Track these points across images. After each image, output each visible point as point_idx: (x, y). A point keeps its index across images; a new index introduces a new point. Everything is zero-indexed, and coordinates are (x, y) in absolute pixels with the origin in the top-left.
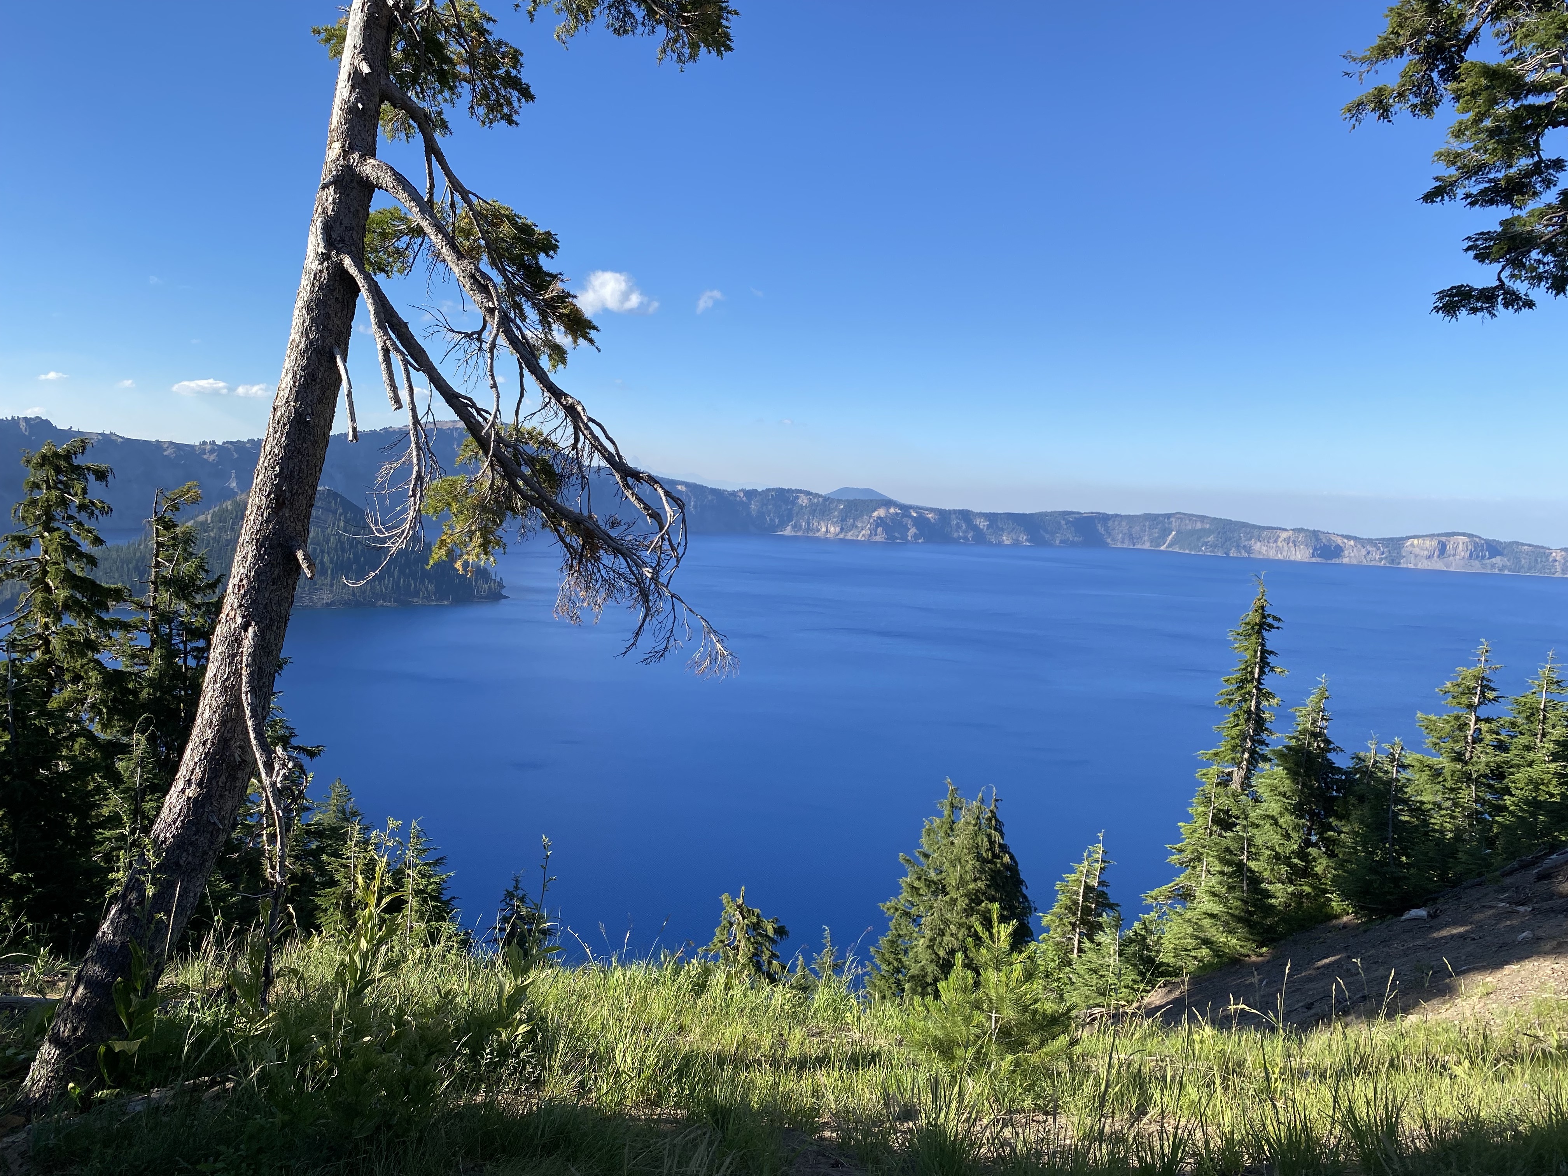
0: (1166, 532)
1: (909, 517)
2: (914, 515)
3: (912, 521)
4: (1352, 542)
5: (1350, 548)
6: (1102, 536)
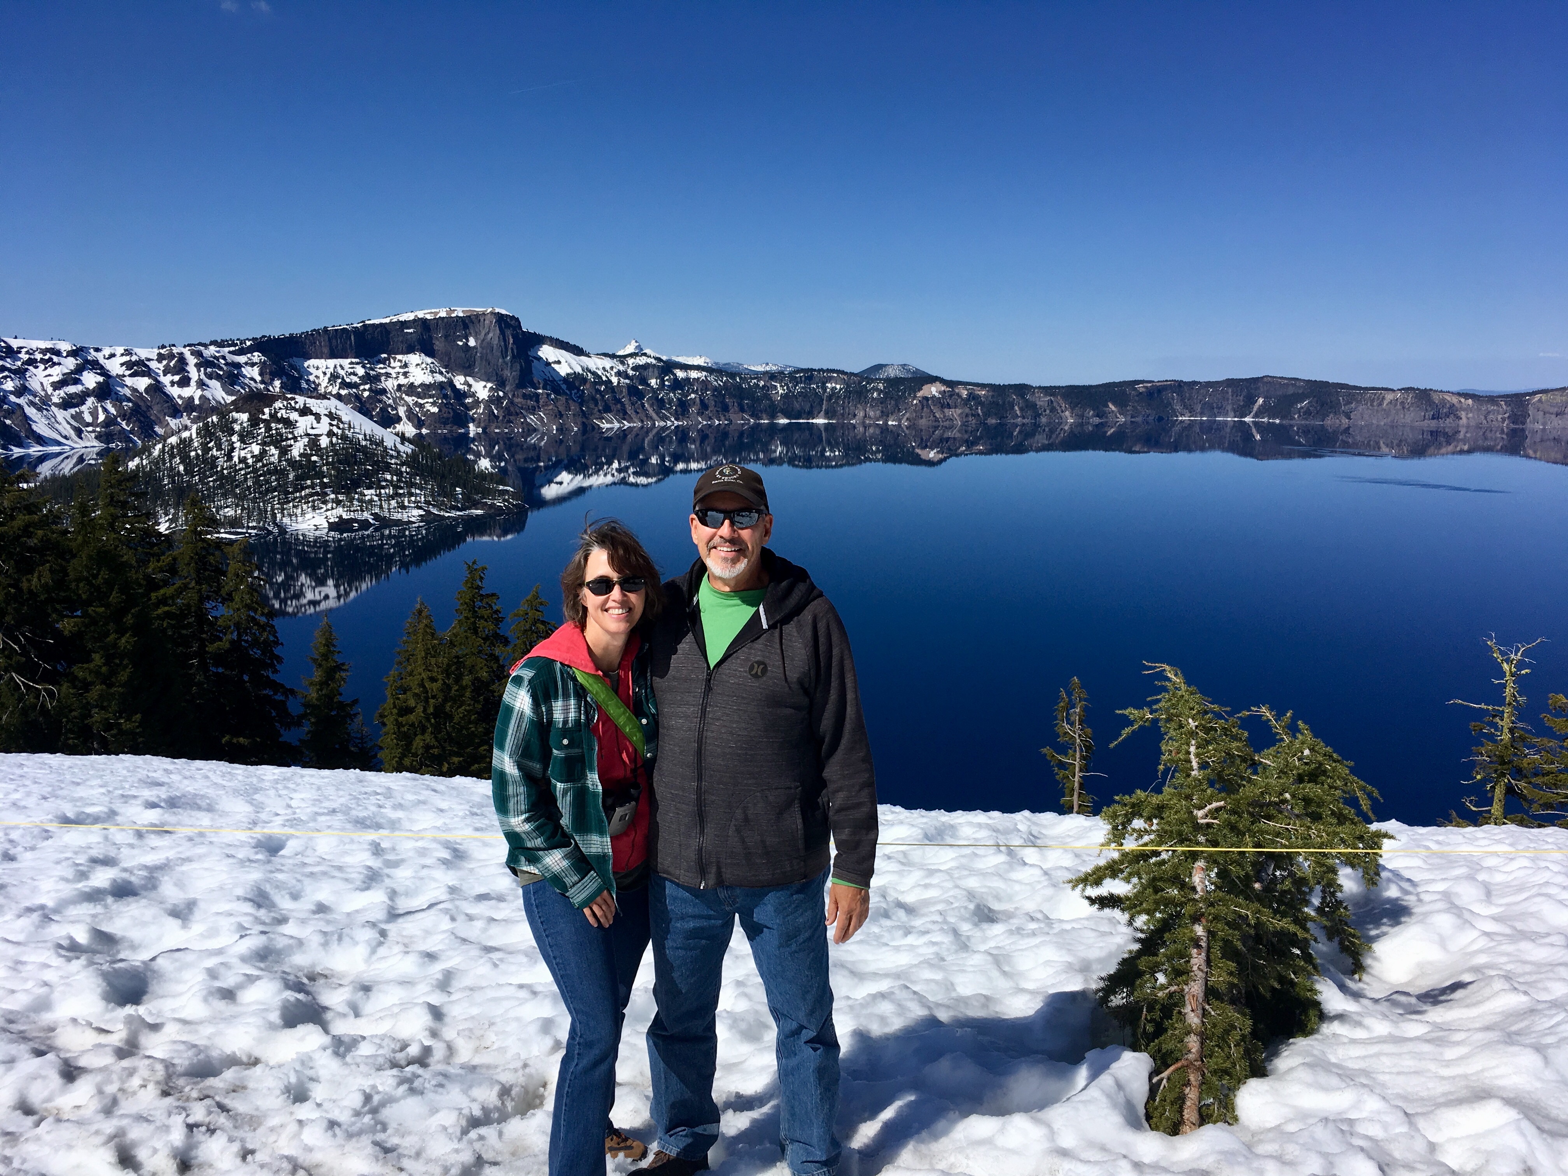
0: (1250, 401)
1: (959, 396)
2: (964, 393)
3: (962, 399)
4: (1470, 401)
5: (1468, 409)
6: (1178, 407)
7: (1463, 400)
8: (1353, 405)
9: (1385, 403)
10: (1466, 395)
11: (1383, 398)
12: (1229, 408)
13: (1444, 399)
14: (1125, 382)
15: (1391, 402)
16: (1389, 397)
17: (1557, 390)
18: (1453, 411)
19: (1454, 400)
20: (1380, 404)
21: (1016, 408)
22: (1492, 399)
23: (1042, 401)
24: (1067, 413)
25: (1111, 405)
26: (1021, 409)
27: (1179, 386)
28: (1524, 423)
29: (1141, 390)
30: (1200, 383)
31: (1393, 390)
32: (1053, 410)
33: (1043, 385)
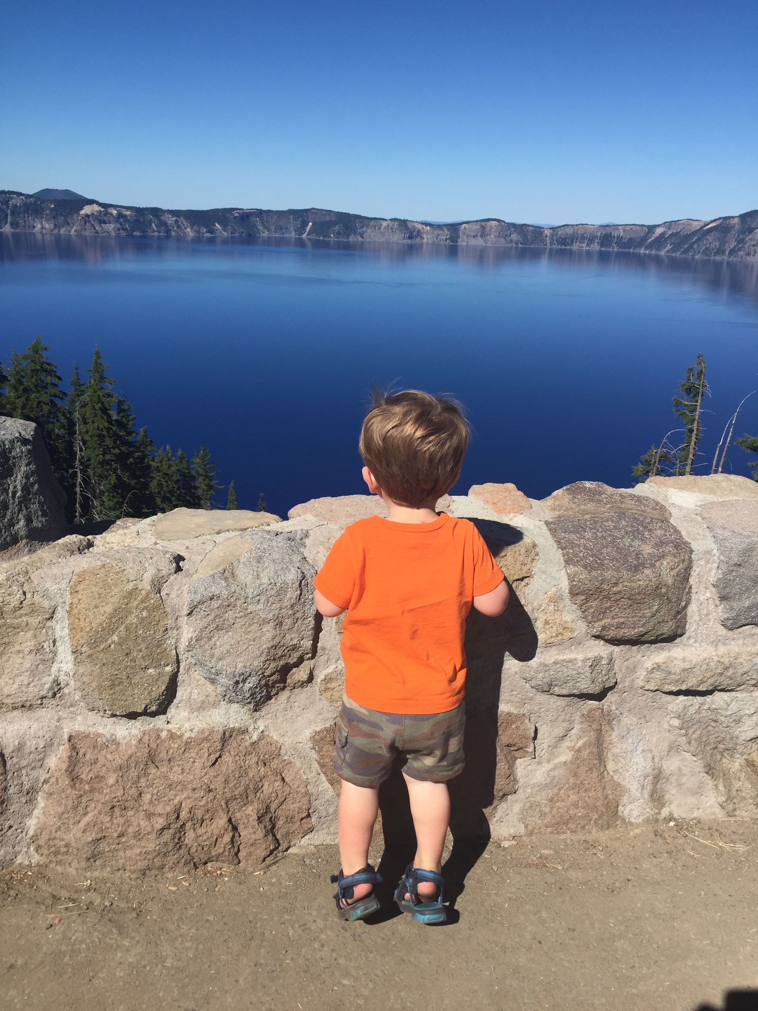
0: (304, 225)
1: (111, 214)
2: (115, 212)
3: (114, 217)
4: (428, 228)
5: (427, 232)
6: (260, 227)
7: (424, 227)
8: (364, 229)
9: (382, 227)
10: (426, 224)
11: (381, 225)
12: (292, 229)
13: (414, 226)
14: (225, 209)
15: (385, 228)
16: (385, 224)
17: (473, 222)
18: (419, 234)
19: (420, 227)
20: (380, 229)
21: (153, 225)
22: (440, 227)
23: (170, 220)
24: (189, 230)
25: (217, 224)
26: (156, 226)
27: (260, 213)
28: (457, 242)
29: (236, 215)
30: (272, 211)
31: (386, 220)
32: (179, 227)
33: (170, 209)
